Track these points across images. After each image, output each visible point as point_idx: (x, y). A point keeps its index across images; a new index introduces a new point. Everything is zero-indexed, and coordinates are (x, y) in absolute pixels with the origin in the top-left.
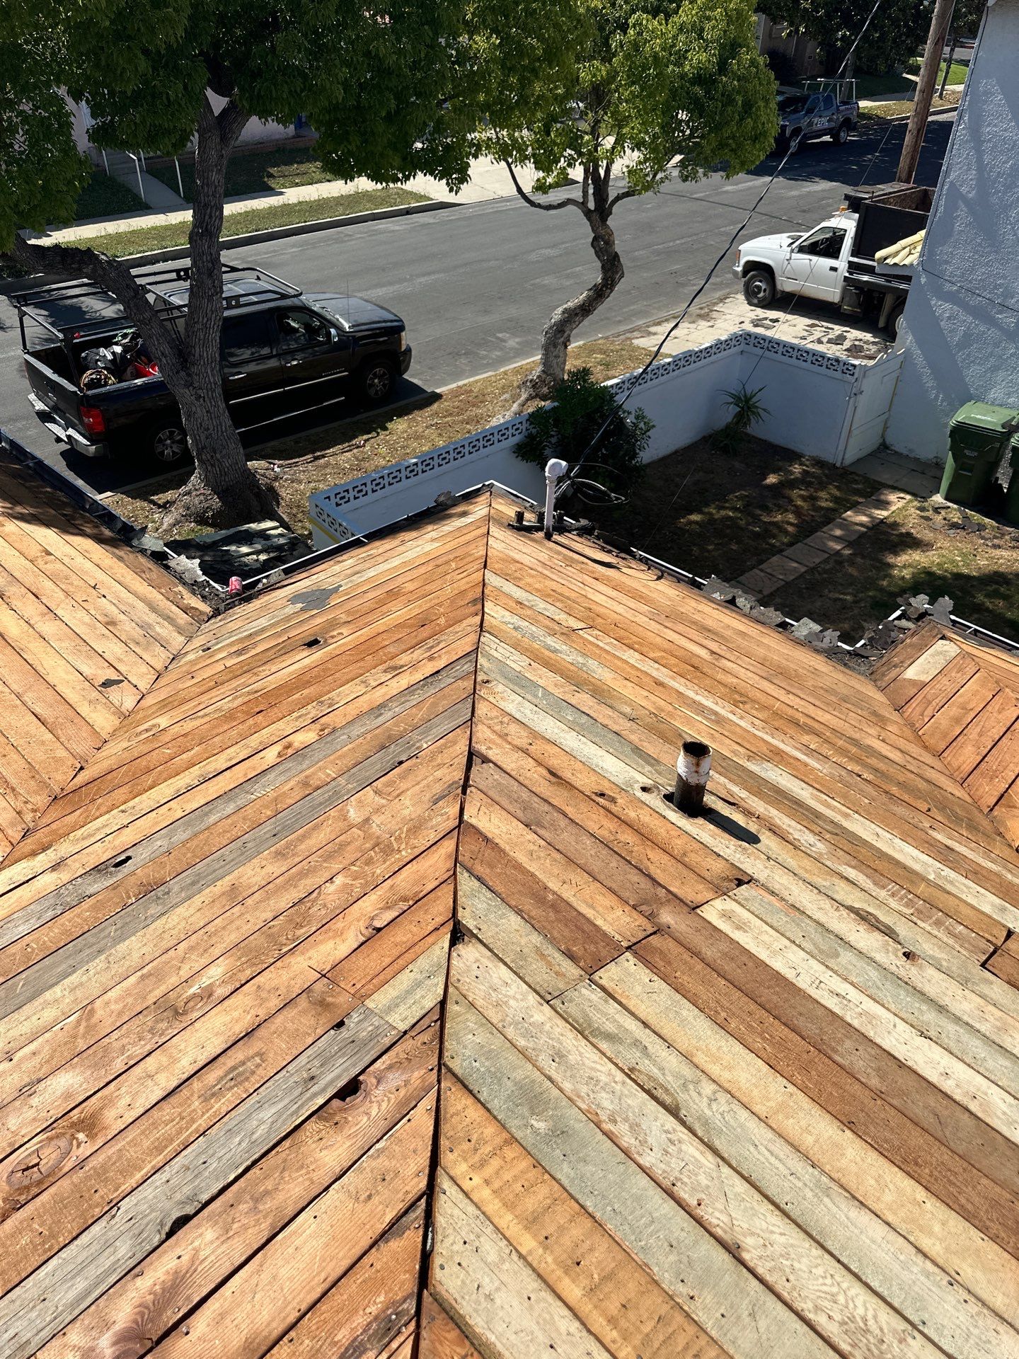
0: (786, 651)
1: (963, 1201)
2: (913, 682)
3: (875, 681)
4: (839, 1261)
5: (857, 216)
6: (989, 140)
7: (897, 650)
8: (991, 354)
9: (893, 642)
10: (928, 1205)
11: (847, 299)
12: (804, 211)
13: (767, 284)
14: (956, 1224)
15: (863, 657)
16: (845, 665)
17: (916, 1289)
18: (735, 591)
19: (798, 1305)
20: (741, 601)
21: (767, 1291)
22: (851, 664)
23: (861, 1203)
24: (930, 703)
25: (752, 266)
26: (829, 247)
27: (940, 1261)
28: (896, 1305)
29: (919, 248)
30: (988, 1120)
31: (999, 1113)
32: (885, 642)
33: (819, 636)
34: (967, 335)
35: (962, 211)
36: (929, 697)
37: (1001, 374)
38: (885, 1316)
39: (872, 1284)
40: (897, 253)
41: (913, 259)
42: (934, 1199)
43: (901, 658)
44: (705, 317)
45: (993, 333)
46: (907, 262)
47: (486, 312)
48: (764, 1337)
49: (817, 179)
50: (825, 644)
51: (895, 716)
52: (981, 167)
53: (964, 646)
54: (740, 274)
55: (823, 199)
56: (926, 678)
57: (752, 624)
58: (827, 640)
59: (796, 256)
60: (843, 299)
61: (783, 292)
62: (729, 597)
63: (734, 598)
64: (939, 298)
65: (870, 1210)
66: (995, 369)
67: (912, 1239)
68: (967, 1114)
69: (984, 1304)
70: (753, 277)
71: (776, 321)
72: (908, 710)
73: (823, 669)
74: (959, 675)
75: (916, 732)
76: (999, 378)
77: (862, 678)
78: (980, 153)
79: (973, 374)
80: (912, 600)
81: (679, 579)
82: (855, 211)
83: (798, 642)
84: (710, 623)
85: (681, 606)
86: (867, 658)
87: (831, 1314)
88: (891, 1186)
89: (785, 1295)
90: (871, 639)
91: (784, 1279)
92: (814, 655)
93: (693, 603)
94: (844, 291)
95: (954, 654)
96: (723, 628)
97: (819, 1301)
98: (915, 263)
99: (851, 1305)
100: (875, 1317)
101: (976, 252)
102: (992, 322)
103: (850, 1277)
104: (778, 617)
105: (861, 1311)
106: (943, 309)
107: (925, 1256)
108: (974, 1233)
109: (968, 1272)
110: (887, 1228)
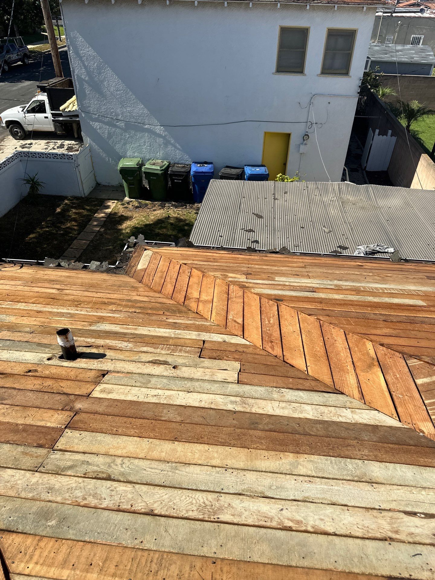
0: (90, 277)
1: (220, 440)
2: (141, 270)
3: (128, 275)
4: (189, 489)
5: (46, 94)
6: (84, 56)
7: (132, 260)
8: (121, 139)
9: (129, 258)
10: (210, 449)
11: (57, 129)
12: (23, 95)
13: (20, 129)
14: (220, 449)
15: (120, 268)
16: (115, 273)
17: (216, 480)
18: (58, 260)
19: (180, 515)
20: (63, 264)
21: (168, 518)
22: (117, 272)
23: (189, 464)
24: (150, 275)
25: (9, 123)
26: (40, 108)
27: (220, 465)
28: (212, 490)
29: (76, 103)
30: (219, 408)
31: (221, 403)
32: (126, 259)
33: (101, 266)
34: (109, 133)
35: (86, 86)
36: (149, 273)
37: (128, 146)
38: (211, 496)
39: (202, 489)
40: (68, 107)
41: (75, 108)
42: (211, 446)
43: (134, 263)
45: (118, 130)
46: (74, 109)
48: (173, 535)
49: (23, 81)
50: (104, 268)
51: (140, 285)
52: (85, 67)
53: (153, 250)
54: (6, 128)
55: (30, 89)
56: (145, 267)
57: (71, 271)
58: (104, 267)
59: (27, 115)
60: (55, 129)
61: (28, 131)
62: (57, 264)
63: (59, 263)
64: (93, 121)
65: (193, 464)
66: (125, 144)
67: (209, 464)
68: (212, 410)
69: (238, 469)
70: (12, 128)
71: (31, 144)
72: (144, 281)
73: (107, 278)
74: (156, 261)
75: (149, 287)
77: (123, 276)
78: (83, 62)
79: (118, 147)
80: (129, 240)
81: (31, 264)
82: (44, 92)
83: (94, 271)
84: (52, 278)
85: (37, 275)
86: (122, 267)
87: (192, 509)
88: (197, 451)
89: (175, 515)
90: (120, 260)
91: (173, 509)
92: (102, 274)
93: (42, 272)
94: (55, 126)
95: (151, 254)
96: (59, 277)
97: (187, 508)
98: (77, 109)
99: (198, 501)
100: (207, 499)
101: (98, 101)
102: (115, 126)
103: (194, 492)
104: (81, 265)
105: (202, 501)
106: (96, 125)
107: (215, 467)
108: (227, 448)
109: (230, 462)
110: (200, 466)
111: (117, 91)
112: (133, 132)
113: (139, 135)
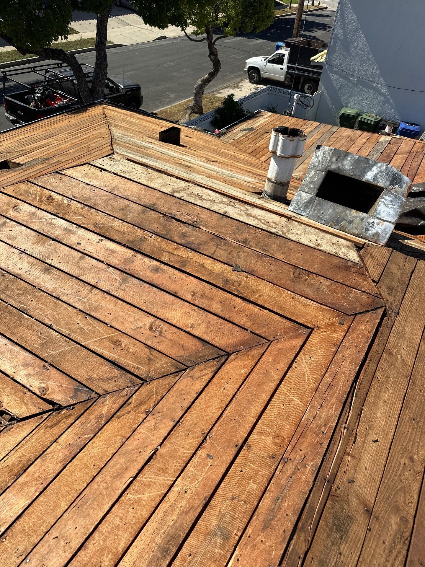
5: (289, 49)
6: (347, 20)
8: (349, 91)
11: (287, 80)
13: (257, 75)
25: (251, 68)
26: (279, 60)
29: (325, 56)
34: (341, 85)
35: (339, 43)
37: (352, 98)
40: (318, 58)
41: (323, 60)
44: (237, 87)
45: (350, 84)
46: (321, 61)
47: (158, 85)
52: (344, 28)
54: (247, 72)
60: (285, 79)
61: (263, 78)
64: (332, 73)
66: (350, 96)
70: (252, 72)
76: (352, 99)
78: (344, 24)
79: (343, 98)
94: (286, 77)
101: (344, 57)
102: (349, 80)
106: (333, 76)
111: (362, 51)
112: (361, 87)
113: (365, 90)
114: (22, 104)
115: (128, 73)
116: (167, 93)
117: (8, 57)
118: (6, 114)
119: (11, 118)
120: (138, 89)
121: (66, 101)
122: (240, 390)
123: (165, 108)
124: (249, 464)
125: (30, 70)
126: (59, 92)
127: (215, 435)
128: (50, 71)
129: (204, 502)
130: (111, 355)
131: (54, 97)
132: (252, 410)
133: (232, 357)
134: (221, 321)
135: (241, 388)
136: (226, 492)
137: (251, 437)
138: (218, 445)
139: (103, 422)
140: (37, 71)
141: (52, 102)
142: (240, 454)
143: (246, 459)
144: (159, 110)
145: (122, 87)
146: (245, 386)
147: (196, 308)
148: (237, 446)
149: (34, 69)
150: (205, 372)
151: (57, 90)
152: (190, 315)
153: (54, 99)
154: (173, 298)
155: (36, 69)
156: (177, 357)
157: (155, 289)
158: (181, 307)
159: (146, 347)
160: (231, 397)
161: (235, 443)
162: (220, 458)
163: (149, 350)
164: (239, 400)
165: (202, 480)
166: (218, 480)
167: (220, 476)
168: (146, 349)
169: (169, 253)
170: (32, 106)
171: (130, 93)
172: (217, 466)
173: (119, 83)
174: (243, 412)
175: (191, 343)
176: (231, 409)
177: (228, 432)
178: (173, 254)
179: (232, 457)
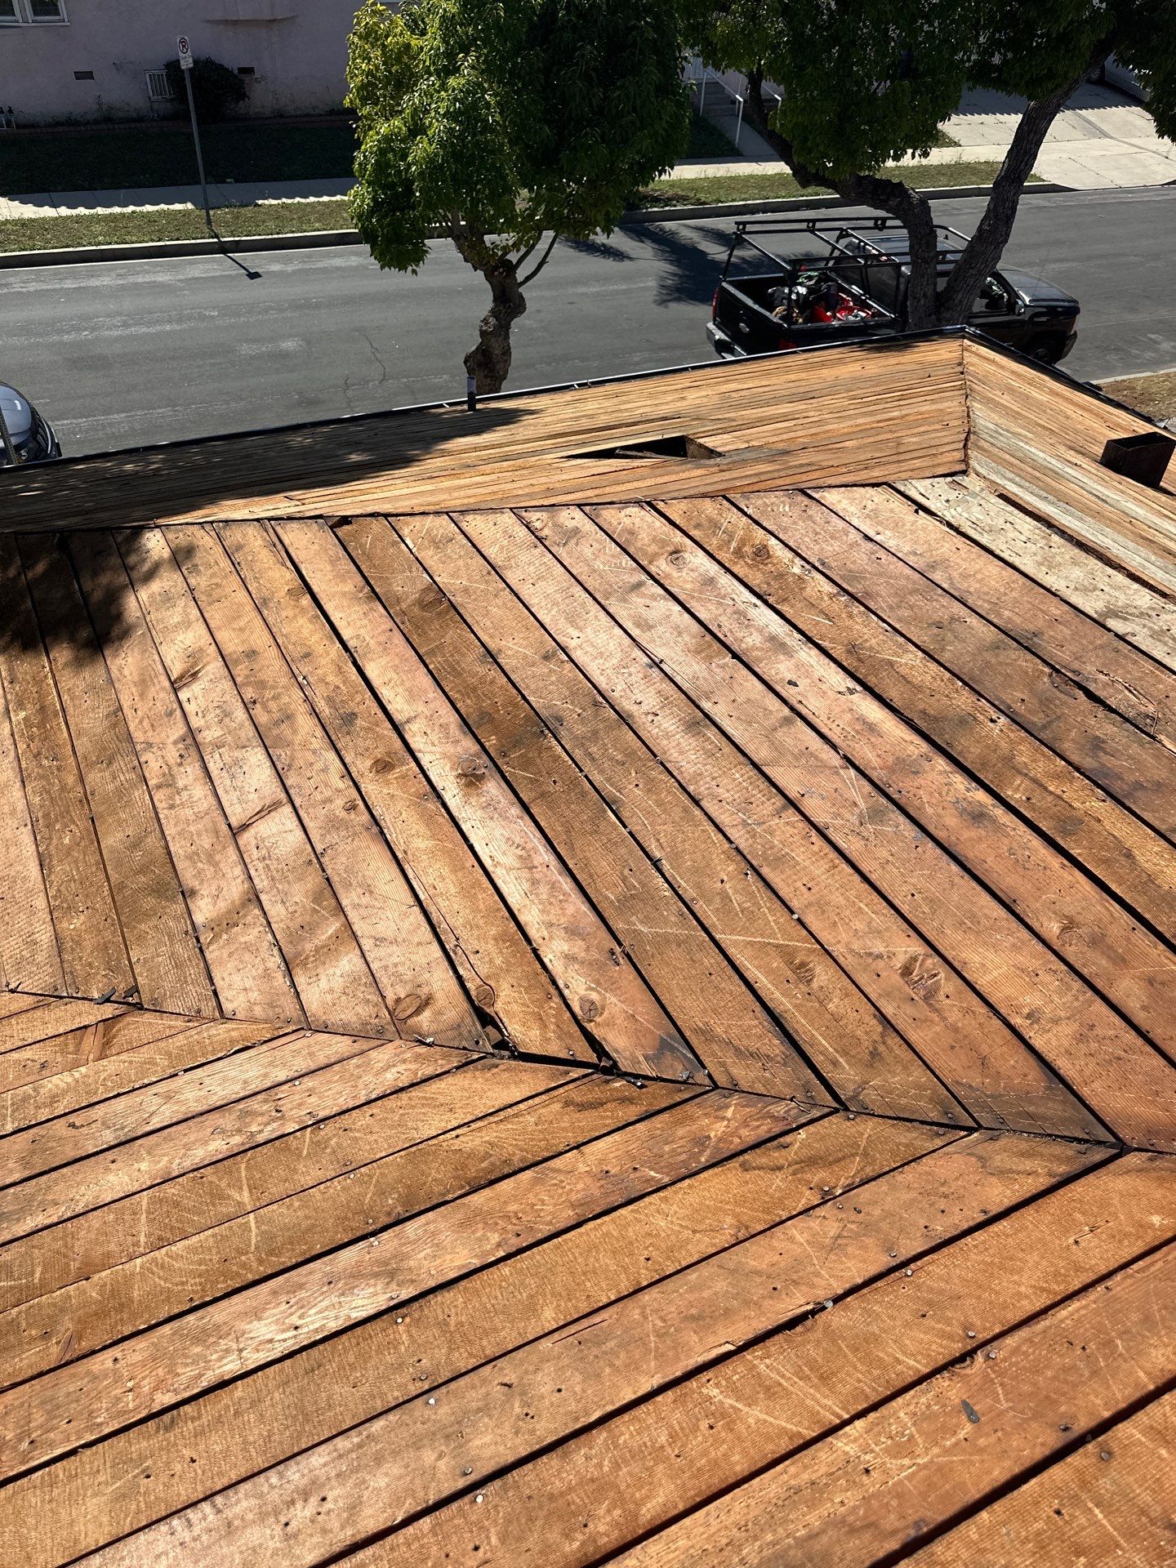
47: (1133, 310)
114: (756, 307)
115: (1056, 266)
116: (1153, 336)
117: (763, 188)
118: (711, 325)
119: (719, 335)
120: (1072, 311)
121: (864, 315)
122: (1129, 1271)
123: (1132, 376)
124: (1090, 1505)
125: (804, 226)
126: (855, 289)
127: (1005, 1360)
128: (852, 235)
129: (912, 1533)
130: (777, 995)
131: (837, 301)
132: (1154, 1352)
133: (1133, 1160)
134: (1131, 1037)
135: (1135, 1267)
136: (988, 1545)
137: (1124, 1429)
138: (1006, 1394)
139: (703, 1159)
140: (819, 230)
141: (829, 314)
142: (1069, 1459)
143: (1084, 1484)
144: (1112, 379)
145: (1027, 300)
146: (1148, 1267)
147: (1064, 968)
148: (1066, 1429)
149: (814, 226)
150: (1028, 1165)
151: (851, 284)
152: (1037, 980)
153: (835, 304)
154: (1001, 912)
155: (818, 225)
156: (957, 1083)
157: (955, 868)
158: (1015, 948)
159: (875, 1016)
160: (1092, 1277)
161: (1063, 1415)
162: (999, 1434)
163: (880, 1029)
164: (1116, 1299)
165: (925, 1466)
166: (975, 1494)
167: (985, 1486)
168: (874, 1022)
169: (1035, 781)
170: (774, 316)
171: (1044, 319)
172: (982, 1450)
173: (1021, 288)
174: (1119, 1342)
175: (1012, 1062)
176: (1083, 1312)
177: (1049, 1373)
178: (1046, 789)
179: (1039, 1453)
